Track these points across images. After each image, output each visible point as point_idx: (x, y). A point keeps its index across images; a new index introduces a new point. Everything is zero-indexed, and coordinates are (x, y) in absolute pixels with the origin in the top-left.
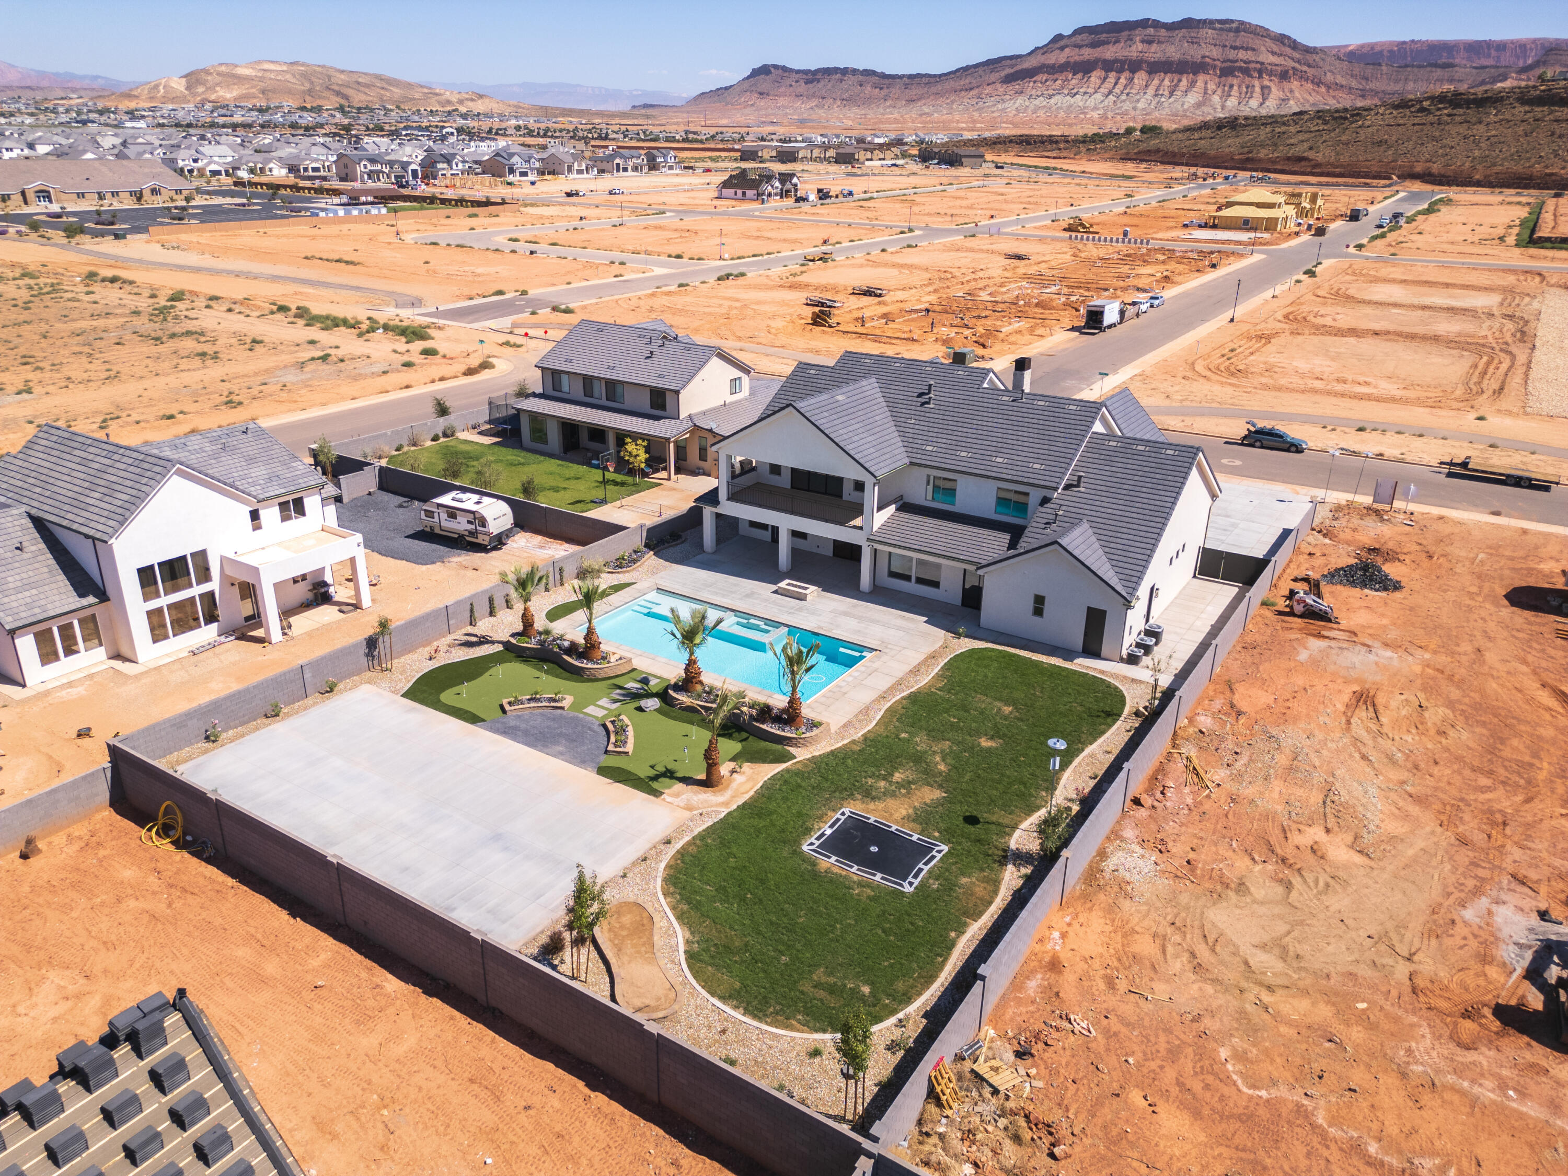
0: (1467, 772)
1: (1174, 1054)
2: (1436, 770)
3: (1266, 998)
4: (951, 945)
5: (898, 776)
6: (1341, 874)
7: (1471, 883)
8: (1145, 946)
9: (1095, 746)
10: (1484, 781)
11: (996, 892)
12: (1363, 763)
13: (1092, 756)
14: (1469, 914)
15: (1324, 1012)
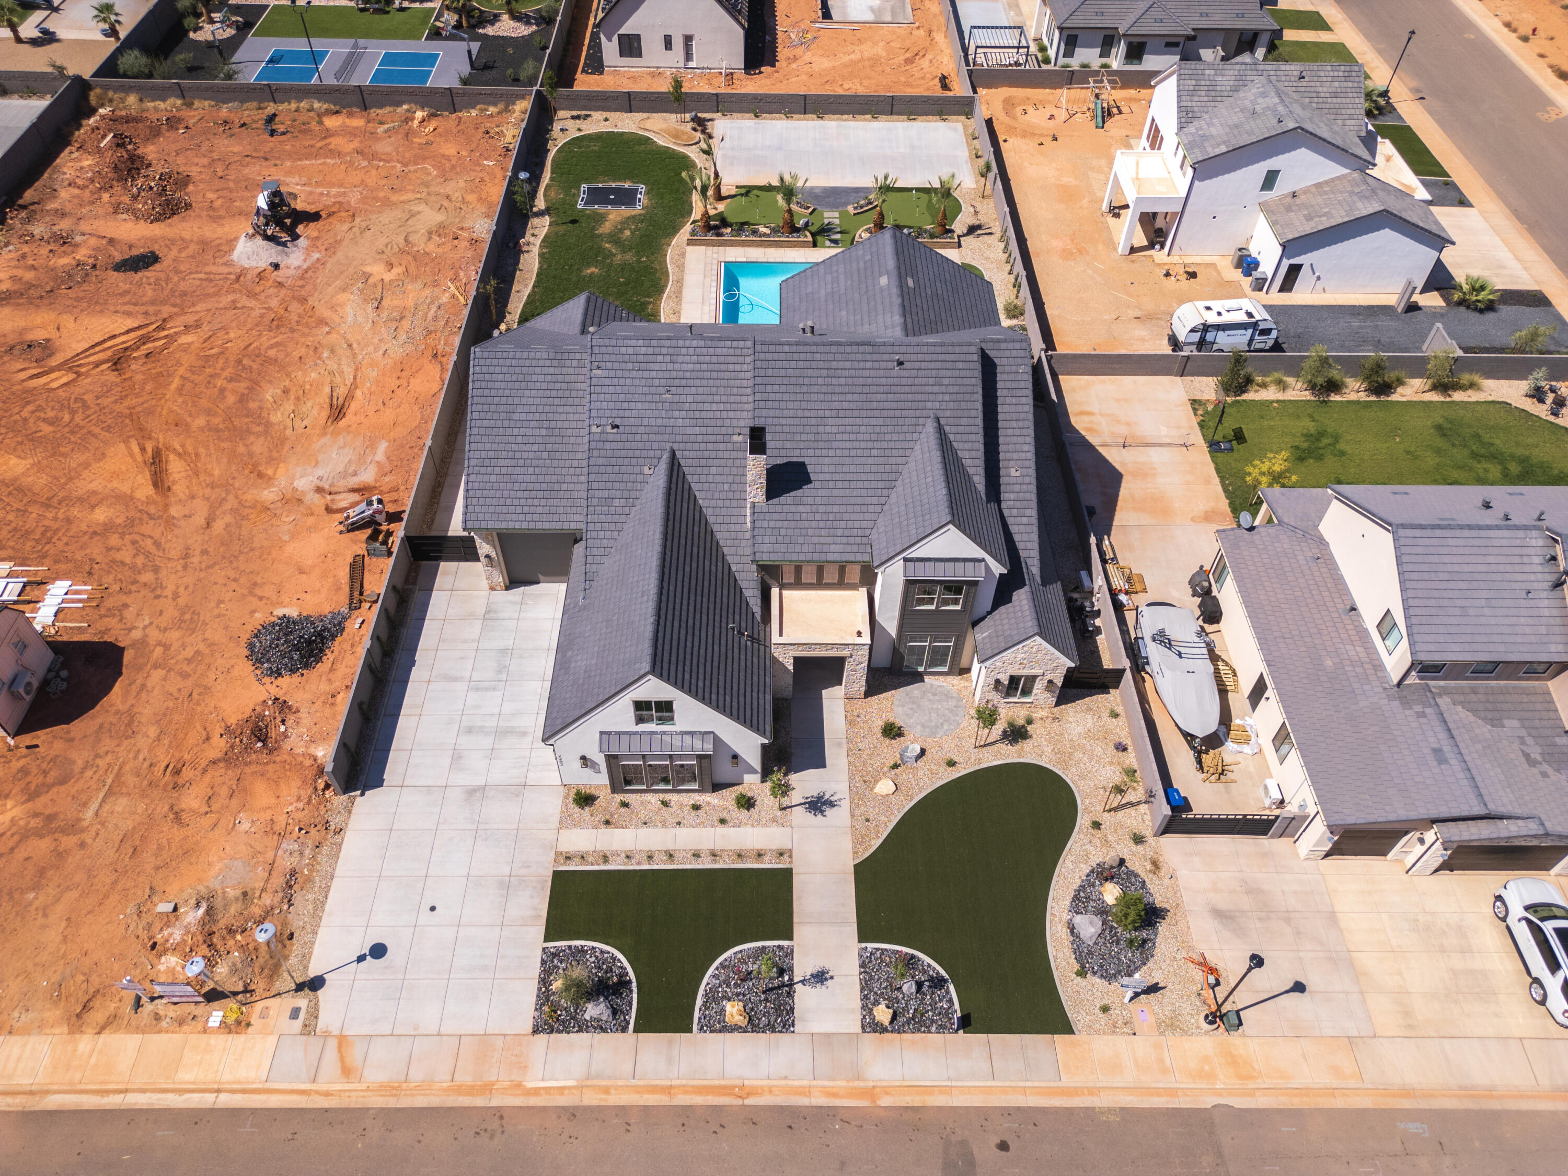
0: (281, 356)
1: (453, 167)
2: (303, 351)
3: (419, 196)
4: (552, 173)
5: (627, 233)
6: (378, 257)
7: (310, 273)
8: (471, 197)
9: (527, 293)
10: (272, 353)
11: (545, 196)
12: (352, 340)
13: (526, 286)
14: (316, 255)
15: (394, 198)
